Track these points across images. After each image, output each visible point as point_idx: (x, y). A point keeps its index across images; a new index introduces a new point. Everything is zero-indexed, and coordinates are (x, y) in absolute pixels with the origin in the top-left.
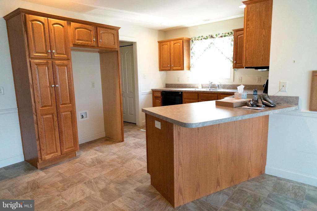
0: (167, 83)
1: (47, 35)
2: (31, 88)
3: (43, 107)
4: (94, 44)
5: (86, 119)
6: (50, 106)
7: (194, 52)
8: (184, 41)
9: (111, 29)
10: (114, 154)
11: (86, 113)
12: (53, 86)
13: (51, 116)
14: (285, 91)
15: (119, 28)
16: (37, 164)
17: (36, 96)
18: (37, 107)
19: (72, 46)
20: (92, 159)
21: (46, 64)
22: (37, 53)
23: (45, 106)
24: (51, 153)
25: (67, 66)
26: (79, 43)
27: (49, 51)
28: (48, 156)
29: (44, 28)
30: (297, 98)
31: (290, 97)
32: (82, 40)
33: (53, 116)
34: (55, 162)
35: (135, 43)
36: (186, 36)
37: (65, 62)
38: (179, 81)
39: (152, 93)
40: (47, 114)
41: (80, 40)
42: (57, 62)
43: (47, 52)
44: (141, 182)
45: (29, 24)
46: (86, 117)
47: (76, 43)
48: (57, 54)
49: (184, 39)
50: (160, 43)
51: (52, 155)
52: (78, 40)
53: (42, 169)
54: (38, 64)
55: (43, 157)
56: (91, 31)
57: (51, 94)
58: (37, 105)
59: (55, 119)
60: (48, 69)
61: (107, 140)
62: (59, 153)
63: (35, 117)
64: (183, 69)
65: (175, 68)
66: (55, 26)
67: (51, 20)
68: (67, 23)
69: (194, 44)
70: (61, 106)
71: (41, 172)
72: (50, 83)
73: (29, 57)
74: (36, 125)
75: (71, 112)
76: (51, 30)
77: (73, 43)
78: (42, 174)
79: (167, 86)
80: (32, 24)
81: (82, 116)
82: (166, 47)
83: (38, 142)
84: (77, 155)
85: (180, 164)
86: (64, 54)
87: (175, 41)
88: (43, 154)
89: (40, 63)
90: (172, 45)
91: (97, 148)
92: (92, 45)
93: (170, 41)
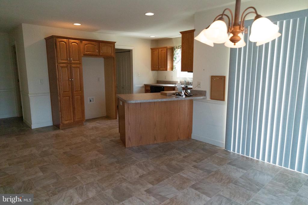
0: (158, 80)
1: (68, 49)
2: (57, 81)
3: (63, 92)
4: (98, 54)
5: (93, 102)
6: (68, 92)
7: (176, 58)
8: (168, 49)
9: (109, 43)
10: (107, 125)
11: (93, 98)
12: (70, 80)
13: (68, 98)
14: (200, 87)
15: (115, 42)
16: (59, 126)
17: (60, 86)
18: (61, 92)
19: (83, 55)
20: (92, 127)
21: (67, 67)
22: (61, 60)
23: (65, 92)
24: (68, 120)
25: (79, 68)
26: (87, 54)
27: (69, 59)
28: (66, 122)
29: (66, 45)
30: (205, 92)
31: (202, 91)
32: (90, 52)
33: (70, 98)
34: (70, 126)
35: (132, 50)
36: (169, 45)
37: (78, 65)
38: (166, 79)
39: (144, 87)
40: (66, 97)
41: (88, 52)
42: (73, 65)
43: (67, 60)
44: (115, 137)
45: (58, 44)
46: (93, 101)
47: (85, 54)
48: (73, 61)
49: (168, 47)
50: (152, 50)
51: (68, 121)
52: (86, 52)
53: (62, 129)
54: (62, 67)
55: (63, 122)
56: (95, 45)
57: (69, 85)
58: (61, 91)
59: (71, 99)
60: (68, 70)
61: (107, 118)
62: (73, 121)
63: (59, 98)
64: (166, 70)
65: (161, 69)
66: (72, 44)
67: (70, 41)
68: (80, 41)
69: (176, 51)
70: (74, 92)
71: (61, 130)
72: (68, 78)
73: (57, 63)
74: (59, 103)
75: (81, 96)
76: (70, 47)
77: (84, 53)
78: (62, 131)
79: (158, 82)
80: (59, 43)
81: (91, 100)
82: (156, 52)
83: (60, 113)
84: (84, 124)
85: (129, 124)
86: (77, 61)
87: (162, 49)
88: (63, 120)
89: (63, 66)
90: (160, 51)
91: (98, 122)
92: (96, 54)
93: (158, 49)
